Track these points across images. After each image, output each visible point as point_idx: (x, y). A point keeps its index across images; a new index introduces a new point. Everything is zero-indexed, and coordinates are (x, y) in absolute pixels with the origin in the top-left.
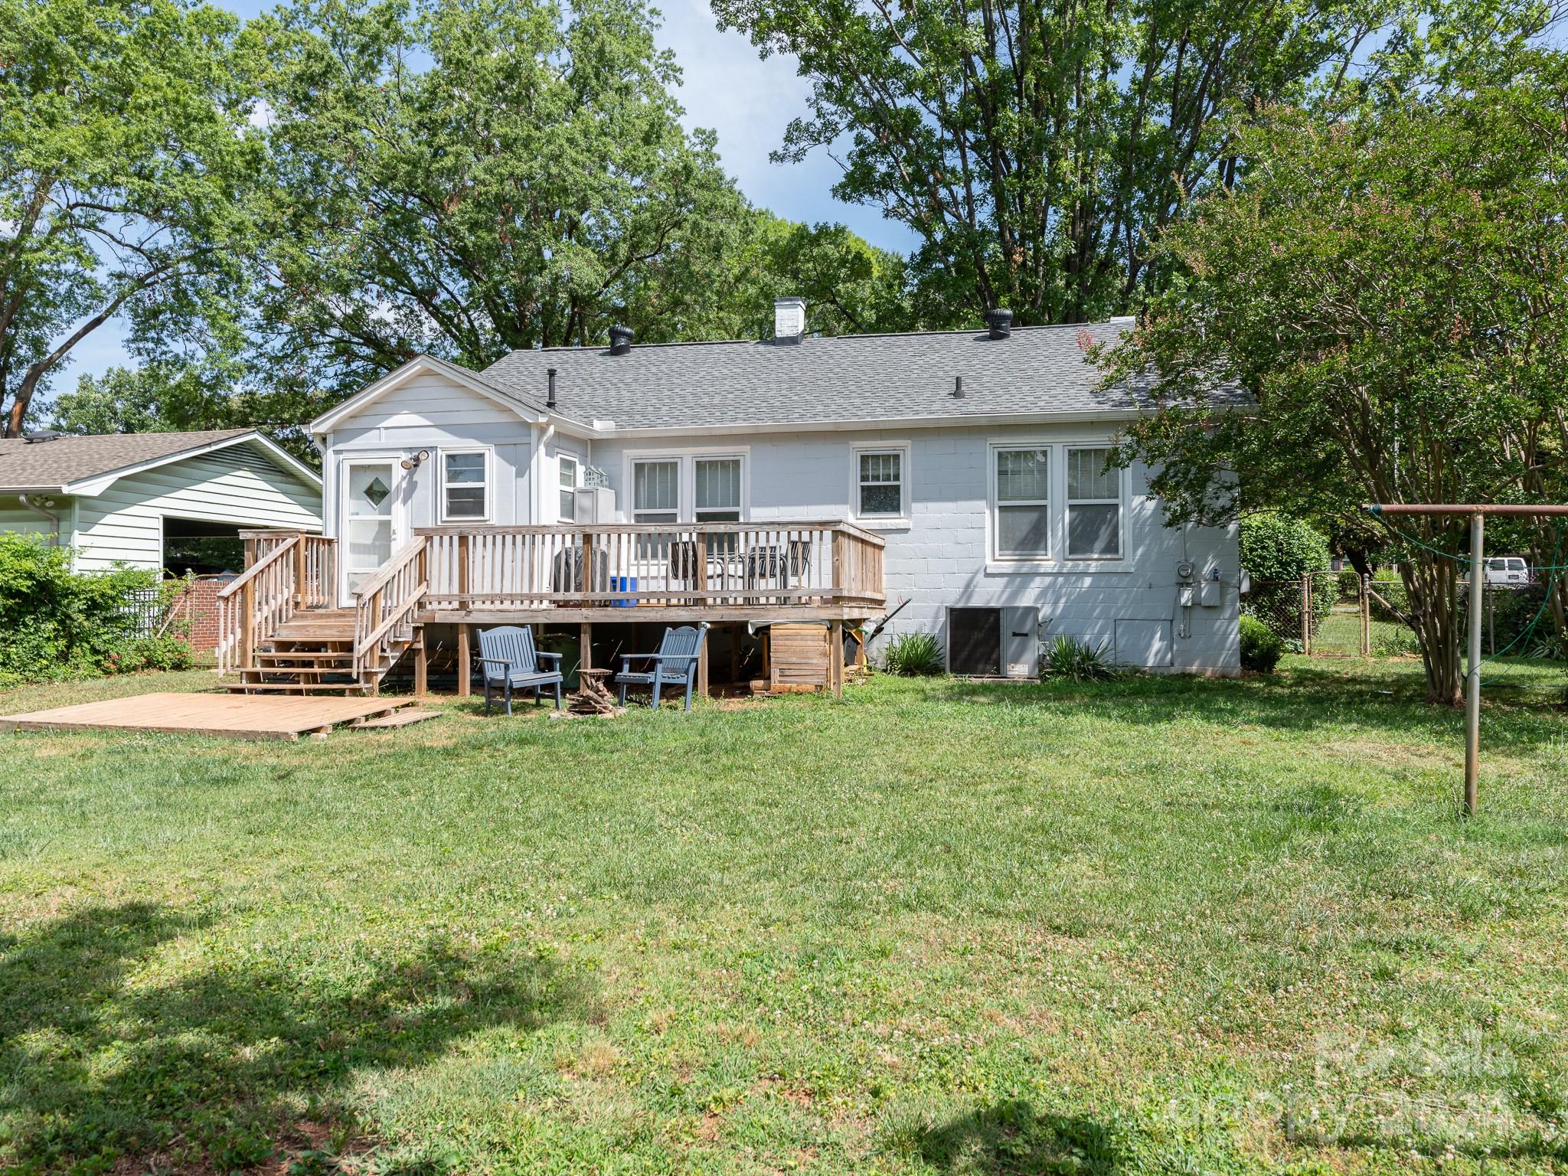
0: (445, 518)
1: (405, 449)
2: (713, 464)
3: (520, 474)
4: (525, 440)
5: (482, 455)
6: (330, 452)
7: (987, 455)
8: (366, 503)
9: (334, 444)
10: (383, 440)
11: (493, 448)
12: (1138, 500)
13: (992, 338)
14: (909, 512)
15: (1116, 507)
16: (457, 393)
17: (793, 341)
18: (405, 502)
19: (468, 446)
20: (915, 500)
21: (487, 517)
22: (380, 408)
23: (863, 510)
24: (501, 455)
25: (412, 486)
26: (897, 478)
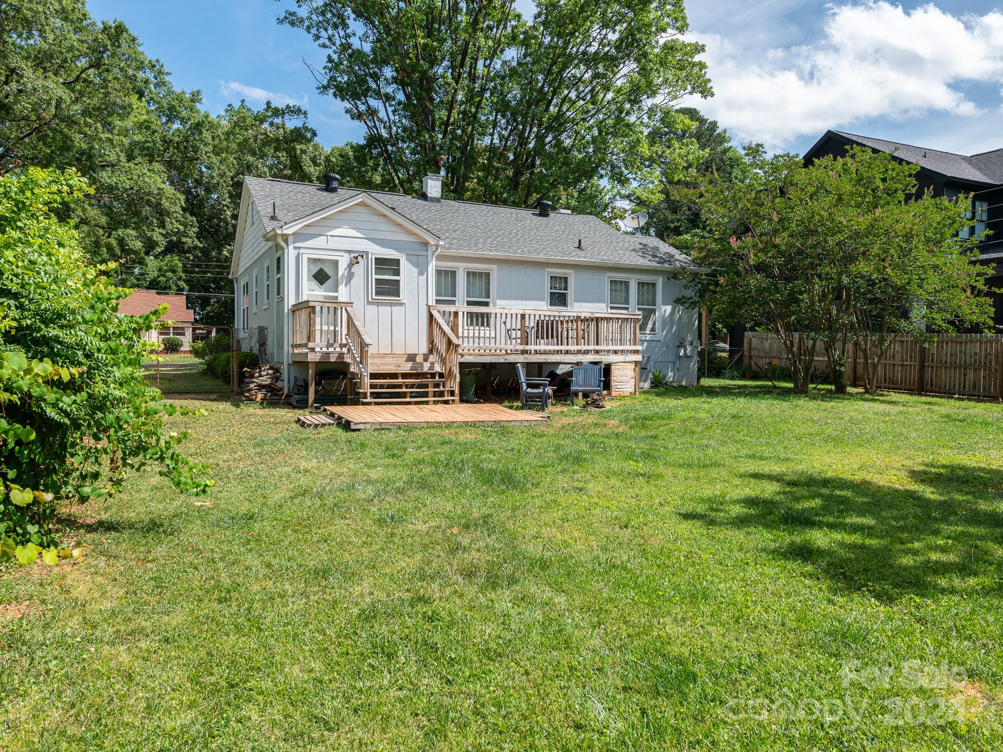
0: (374, 297)
1: (346, 251)
2: (474, 274)
3: (421, 273)
4: (425, 253)
5: (398, 261)
6: (291, 247)
7: (604, 281)
8: (314, 284)
9: (294, 242)
10: (330, 244)
11: (404, 256)
12: (664, 308)
13: (540, 215)
14: (572, 306)
15: (655, 310)
16: (381, 219)
17: (437, 200)
18: (346, 285)
19: (389, 253)
20: (576, 301)
21: (401, 298)
22: (327, 223)
23: (551, 304)
24: (408, 260)
25: (351, 276)
26: (566, 289)
